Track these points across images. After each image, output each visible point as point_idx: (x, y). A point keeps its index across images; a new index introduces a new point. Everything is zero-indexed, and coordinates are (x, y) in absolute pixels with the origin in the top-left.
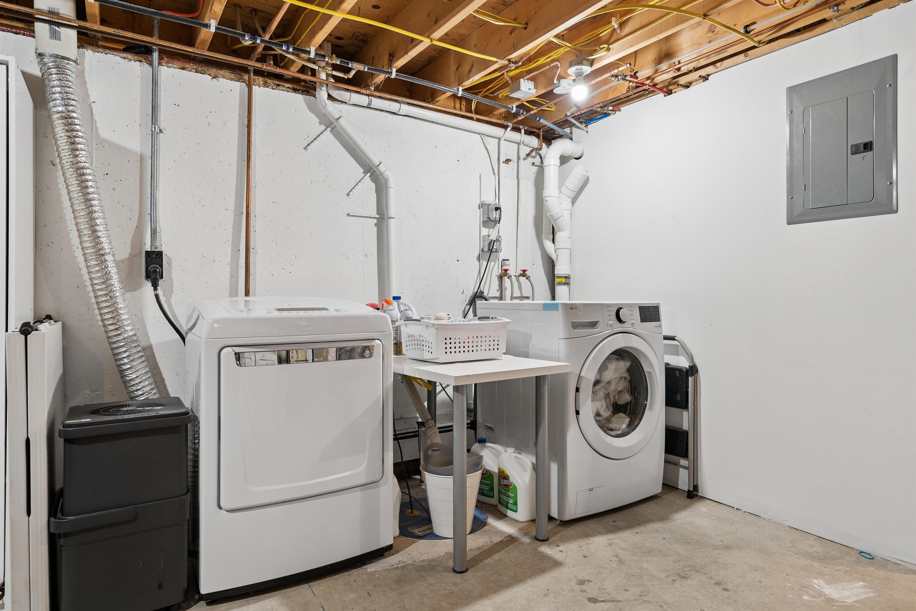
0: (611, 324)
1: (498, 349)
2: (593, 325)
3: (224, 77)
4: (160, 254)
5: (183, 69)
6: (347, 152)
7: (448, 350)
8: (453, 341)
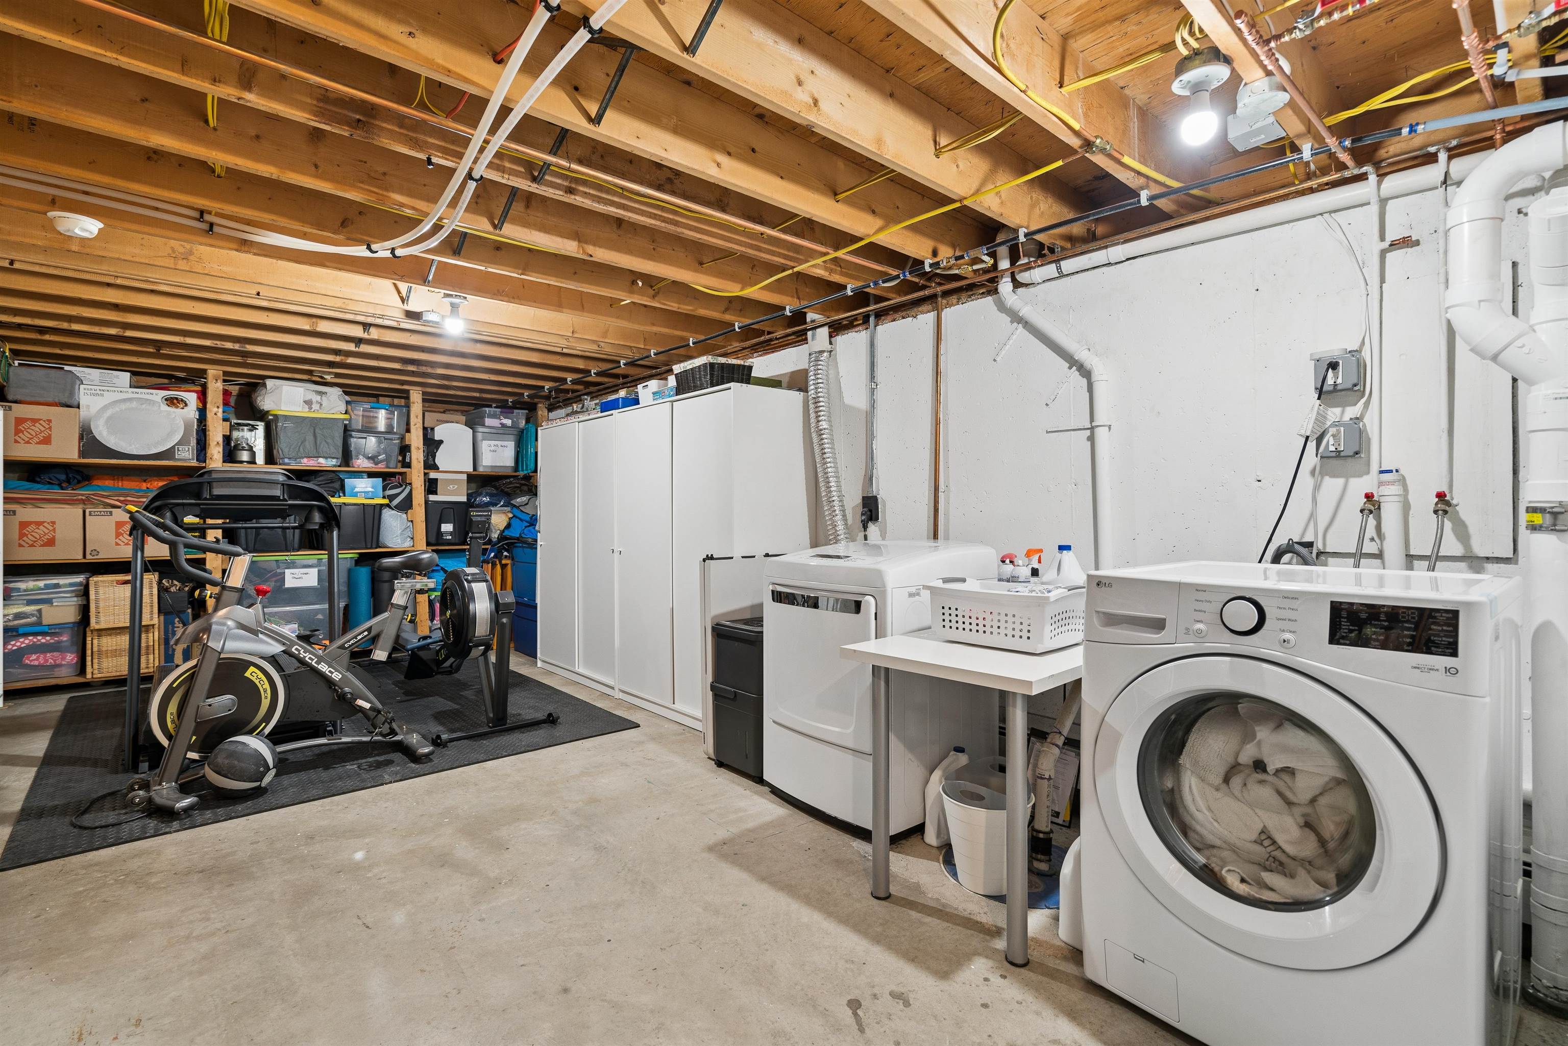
0: (1199, 631)
1: (1029, 638)
2: (1159, 625)
3: (923, 313)
4: (875, 499)
5: (894, 320)
6: (1045, 347)
7: (947, 624)
8: (960, 613)
